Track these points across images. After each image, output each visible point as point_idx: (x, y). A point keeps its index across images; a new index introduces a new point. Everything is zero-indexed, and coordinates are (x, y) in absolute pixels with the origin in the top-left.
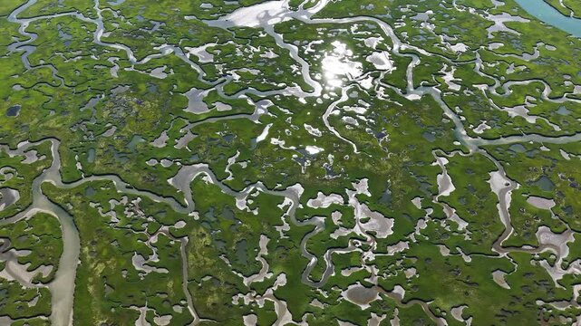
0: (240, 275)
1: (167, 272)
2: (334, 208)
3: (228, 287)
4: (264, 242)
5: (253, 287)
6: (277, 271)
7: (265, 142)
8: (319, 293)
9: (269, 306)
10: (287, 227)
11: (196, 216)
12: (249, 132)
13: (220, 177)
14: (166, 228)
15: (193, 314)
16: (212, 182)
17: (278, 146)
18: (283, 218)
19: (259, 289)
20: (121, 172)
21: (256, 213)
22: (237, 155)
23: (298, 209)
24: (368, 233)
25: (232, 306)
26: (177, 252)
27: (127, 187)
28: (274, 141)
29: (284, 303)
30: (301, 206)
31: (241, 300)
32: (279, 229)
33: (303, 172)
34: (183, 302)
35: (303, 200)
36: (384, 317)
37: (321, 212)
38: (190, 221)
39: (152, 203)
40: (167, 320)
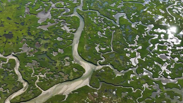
0: (128, 43)
1: (107, 38)
2: (162, 33)
3: (124, 45)
4: (137, 37)
5: (131, 47)
6: (139, 45)
7: (145, 12)
8: (151, 53)
9: (135, 53)
10: (146, 35)
11: (119, 26)
12: (141, 7)
13: (129, 18)
14: (109, 27)
15: (112, 49)
16: (126, 18)
17: (149, 13)
18: (145, 32)
19: (133, 48)
20: (100, 11)
21: (137, 29)
22: (136, 13)
23: (151, 31)
24: (171, 42)
25: (124, 50)
26: (111, 34)
27: (100, 15)
28: (148, 12)
29: (139, 53)
30: (152, 30)
31: (127, 50)
32: (143, 34)
33: (155, 22)
34: (110, 46)
36: (170, 64)
37: (158, 33)
38: (117, 27)
39: (107, 20)
40: (104, 49)
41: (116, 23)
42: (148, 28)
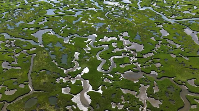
0: (62, 69)
1: (20, 68)
2: (113, 41)
3: (55, 74)
4: (77, 54)
5: (69, 74)
6: (83, 66)
7: (79, 22)
8: (108, 76)
9: (78, 83)
10: (89, 49)
11: (42, 46)
12: (72, 19)
13: (57, 33)
14: (26, 51)
15: (31, 89)
16: (52, 34)
17: (85, 23)
18: (87, 46)
19: (74, 75)
20: (9, 32)
21: (73, 44)
22: (66, 26)
23: (95, 42)
24: (131, 50)
25: (56, 83)
26: (28, 60)
27: (10, 37)
28: (83, 22)
29: (88, 81)
30: (96, 41)
31: (62, 80)
32: (84, 49)
33: (97, 30)
34: (26, 83)
35: (97, 39)
36: (149, 86)
37: (106, 43)
38: (39, 49)
39: (21, 42)
40: (13, 92)
41: (38, 43)
42: (89, 40)
